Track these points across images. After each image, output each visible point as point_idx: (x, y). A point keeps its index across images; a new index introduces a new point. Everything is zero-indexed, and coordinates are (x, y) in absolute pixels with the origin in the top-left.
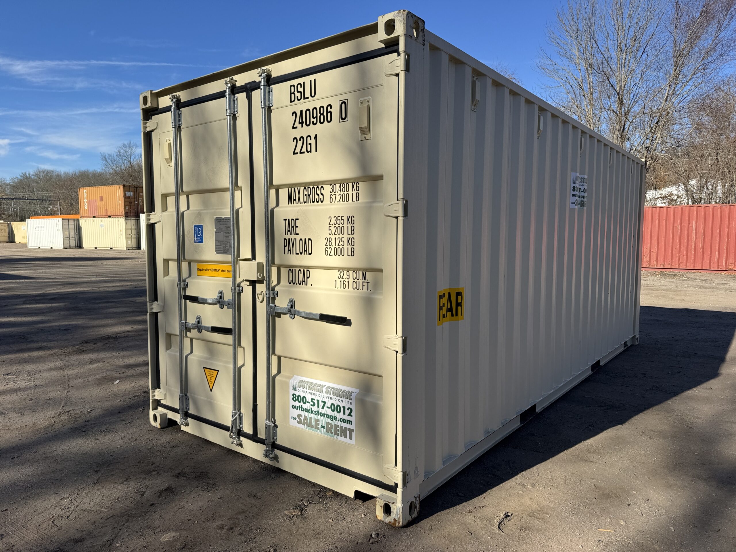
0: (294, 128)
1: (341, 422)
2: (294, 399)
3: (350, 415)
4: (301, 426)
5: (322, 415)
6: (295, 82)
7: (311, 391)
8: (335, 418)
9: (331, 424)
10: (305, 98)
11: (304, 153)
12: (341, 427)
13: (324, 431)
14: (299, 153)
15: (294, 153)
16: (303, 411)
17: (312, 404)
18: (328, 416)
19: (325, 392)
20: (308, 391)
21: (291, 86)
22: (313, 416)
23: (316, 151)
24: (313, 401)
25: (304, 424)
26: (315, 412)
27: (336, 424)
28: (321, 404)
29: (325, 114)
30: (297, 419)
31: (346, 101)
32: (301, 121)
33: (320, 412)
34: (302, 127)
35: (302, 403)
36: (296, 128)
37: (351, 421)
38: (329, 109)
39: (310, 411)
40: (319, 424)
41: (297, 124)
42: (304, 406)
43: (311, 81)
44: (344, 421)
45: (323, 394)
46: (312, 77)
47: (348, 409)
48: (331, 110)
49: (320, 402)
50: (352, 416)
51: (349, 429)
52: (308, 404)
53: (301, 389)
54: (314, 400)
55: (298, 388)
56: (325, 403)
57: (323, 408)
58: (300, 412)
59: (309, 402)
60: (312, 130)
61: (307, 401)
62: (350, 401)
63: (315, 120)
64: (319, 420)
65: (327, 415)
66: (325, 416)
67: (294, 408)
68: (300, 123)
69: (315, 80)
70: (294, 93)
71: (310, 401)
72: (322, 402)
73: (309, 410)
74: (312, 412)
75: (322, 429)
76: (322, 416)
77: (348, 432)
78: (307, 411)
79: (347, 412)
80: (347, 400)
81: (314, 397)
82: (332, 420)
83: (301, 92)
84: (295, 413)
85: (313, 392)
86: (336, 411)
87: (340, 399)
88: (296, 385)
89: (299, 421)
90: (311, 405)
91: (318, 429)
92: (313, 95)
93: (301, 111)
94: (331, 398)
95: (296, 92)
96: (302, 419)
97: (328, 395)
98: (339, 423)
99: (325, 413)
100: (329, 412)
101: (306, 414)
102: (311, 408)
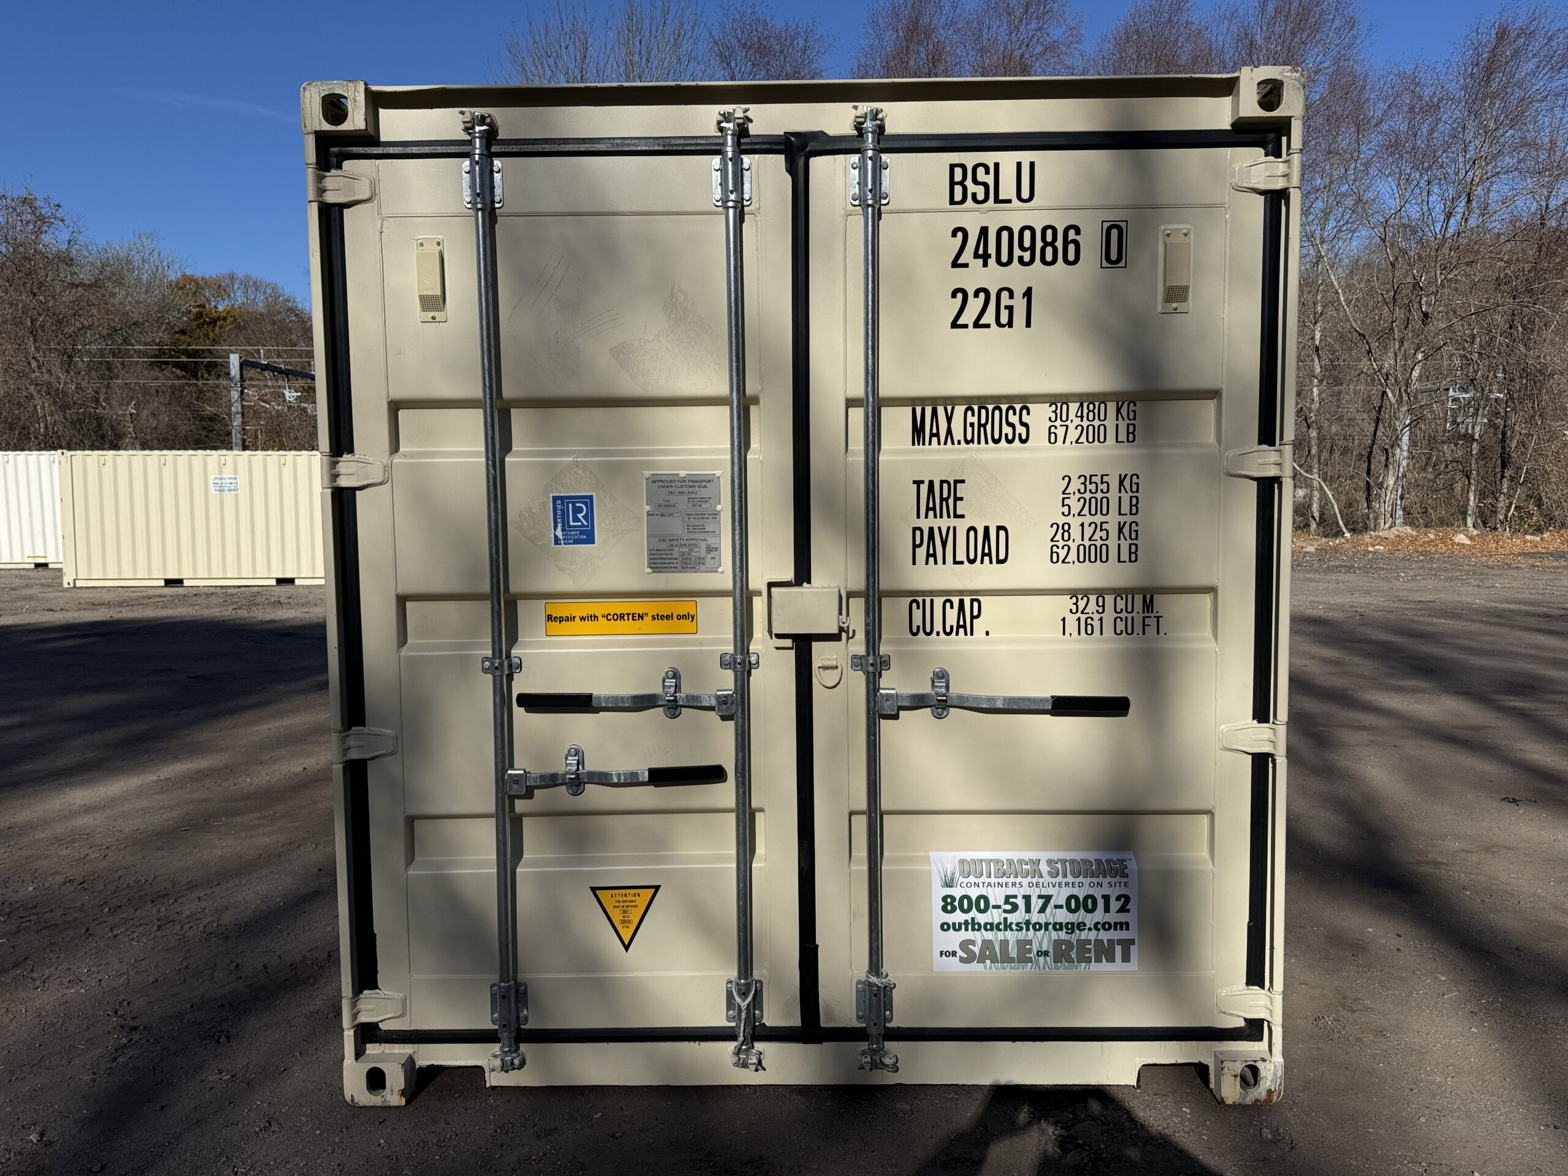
0: (955, 264)
1: (1098, 930)
2: (949, 908)
3: (1123, 909)
4: (975, 967)
5: (1038, 927)
6: (970, 159)
7: (1004, 880)
8: (1081, 926)
9: (1068, 943)
10: (997, 200)
11: (988, 326)
12: (1099, 943)
13: (1046, 962)
14: (971, 325)
15: (955, 325)
16: (979, 929)
17: (1009, 907)
18: (1058, 927)
19: (1050, 873)
20: (993, 880)
21: (952, 167)
22: (1011, 936)
23: (1028, 325)
24: (1011, 900)
25: (981, 960)
26: (1017, 924)
27: (1083, 937)
28: (1036, 904)
29: (1059, 244)
30: (960, 953)
31: (1123, 225)
32: (981, 252)
33: (1033, 921)
34: (985, 265)
35: (974, 913)
36: (966, 265)
37: (1127, 924)
38: (1072, 234)
39: (1002, 927)
40: (1030, 951)
41: (967, 256)
42: (982, 918)
43: (1019, 165)
44: (1106, 926)
45: (1041, 880)
46: (1025, 157)
47: (1118, 898)
48: (1077, 237)
49: (1034, 900)
50: (1128, 911)
51: (1120, 942)
52: (995, 911)
53: (972, 879)
54: (1015, 897)
55: (961, 879)
56: (1047, 898)
57: (1042, 910)
58: (970, 935)
59: (998, 907)
60: (1016, 277)
61: (992, 903)
62: (1123, 880)
63: (1027, 256)
64: (1030, 942)
65: (1055, 924)
66: (1050, 927)
67: (948, 929)
68: (976, 255)
69: (1032, 165)
70: (962, 183)
71: (1001, 902)
72: (1040, 897)
73: (1000, 923)
74: (1008, 926)
75: (1041, 959)
76: (1040, 929)
77: (1118, 949)
78: (990, 927)
79: (1115, 905)
80: (1113, 880)
81: (1011, 891)
82: (1073, 932)
83: (986, 185)
84: (953, 941)
85: (1012, 880)
86: (1082, 910)
87: (1095, 880)
88: (953, 874)
89: (965, 956)
90: (1005, 911)
91: (1030, 960)
92: (1025, 195)
93: (984, 231)
94: (1067, 884)
95: (969, 182)
96: (976, 950)
97: (1059, 879)
98: (1092, 935)
99: (1051, 920)
100: (1063, 916)
101: (989, 935)
102: (1005, 919)
